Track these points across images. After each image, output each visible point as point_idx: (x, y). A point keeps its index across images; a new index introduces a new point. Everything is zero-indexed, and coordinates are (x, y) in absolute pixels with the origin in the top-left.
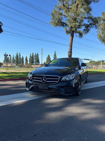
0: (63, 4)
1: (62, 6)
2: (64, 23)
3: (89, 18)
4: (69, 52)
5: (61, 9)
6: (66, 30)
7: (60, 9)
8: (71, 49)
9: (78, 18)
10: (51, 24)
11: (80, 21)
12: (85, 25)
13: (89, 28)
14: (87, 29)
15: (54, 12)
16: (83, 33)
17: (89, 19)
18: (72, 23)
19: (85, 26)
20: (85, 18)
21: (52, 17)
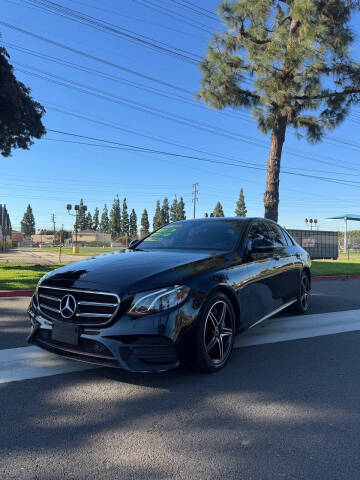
0: (242, 29)
1: (239, 36)
2: (248, 94)
3: (340, 69)
4: (267, 192)
5: (234, 47)
6: (258, 117)
7: (232, 46)
8: (276, 185)
9: (297, 71)
10: (202, 100)
11: (307, 83)
12: (325, 94)
13: (343, 106)
14: (335, 108)
15: (209, 57)
16: (320, 124)
17: (339, 73)
18: (275, 91)
19: (327, 98)
20: (325, 70)
21: (203, 75)
